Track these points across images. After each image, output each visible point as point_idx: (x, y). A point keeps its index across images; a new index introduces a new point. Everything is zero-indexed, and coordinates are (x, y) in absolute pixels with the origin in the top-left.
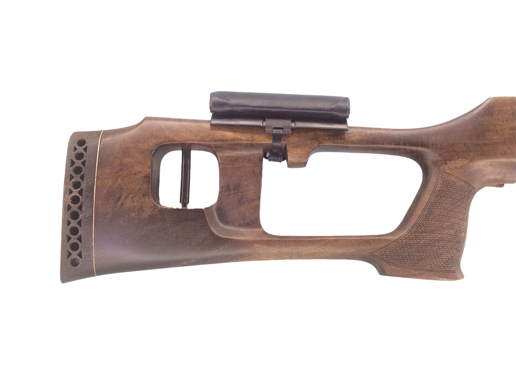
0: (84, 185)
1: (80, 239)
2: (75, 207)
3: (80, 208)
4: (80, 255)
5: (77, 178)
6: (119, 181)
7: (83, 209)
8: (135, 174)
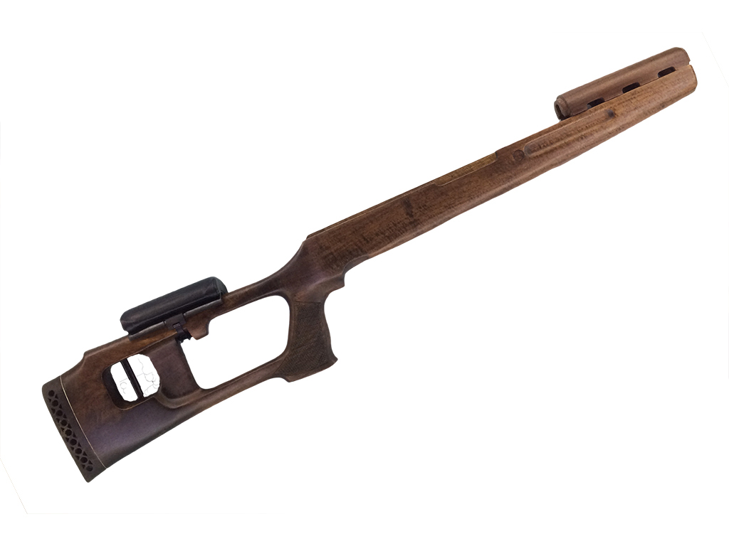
0: (68, 420)
1: (85, 454)
2: (71, 437)
3: (74, 436)
4: (90, 463)
5: (62, 419)
6: (90, 407)
7: (77, 435)
8: (97, 398)
